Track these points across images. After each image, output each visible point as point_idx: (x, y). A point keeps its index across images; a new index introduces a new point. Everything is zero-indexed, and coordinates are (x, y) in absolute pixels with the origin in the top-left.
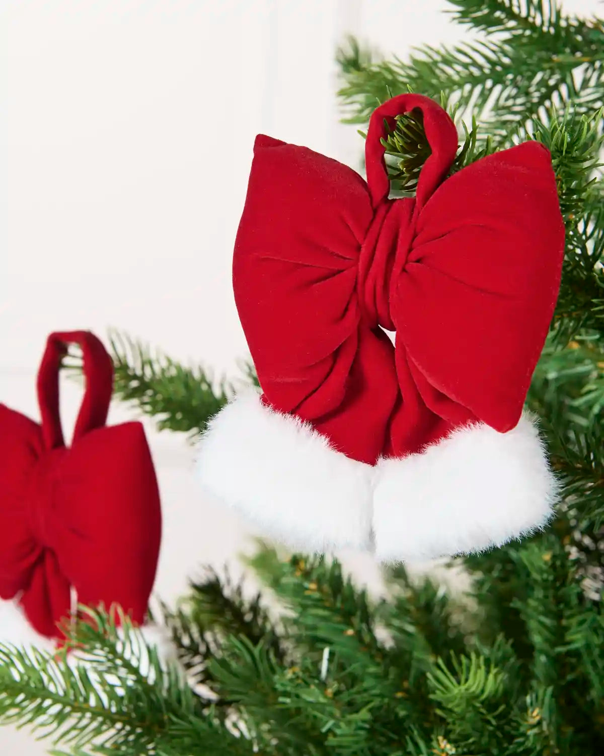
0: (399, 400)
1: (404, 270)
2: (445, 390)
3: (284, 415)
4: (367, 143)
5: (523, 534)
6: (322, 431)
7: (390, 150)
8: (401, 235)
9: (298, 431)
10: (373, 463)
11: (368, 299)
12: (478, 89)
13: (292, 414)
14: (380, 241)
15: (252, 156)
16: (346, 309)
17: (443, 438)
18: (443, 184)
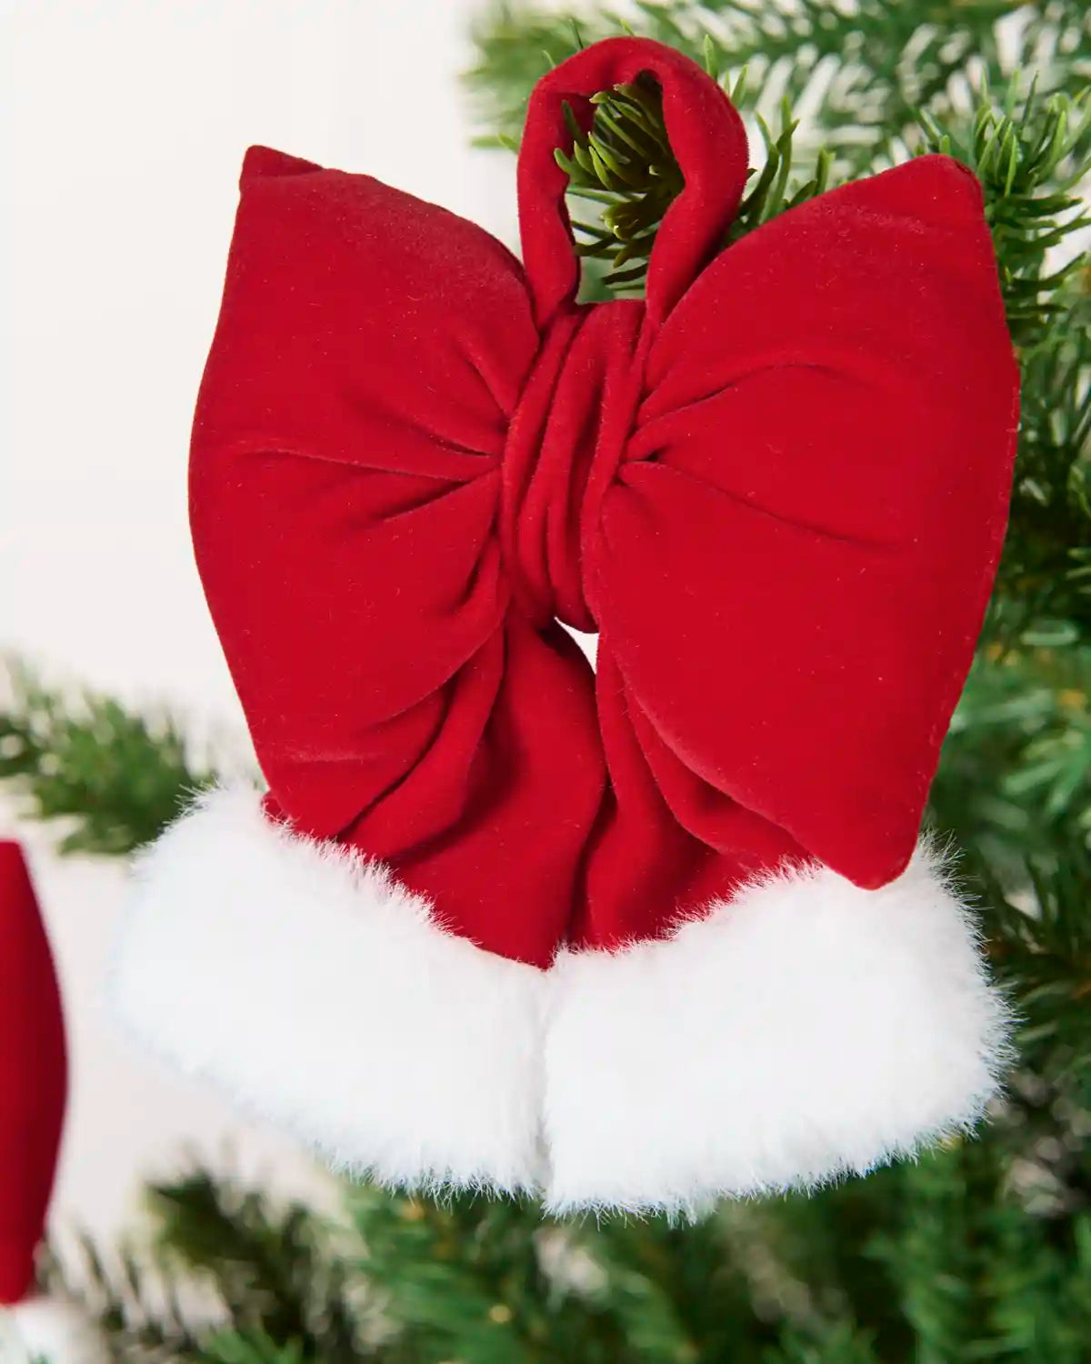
0: (608, 805)
1: (617, 481)
2: (723, 781)
3: (321, 845)
4: (521, 165)
5: (924, 1144)
6: (414, 886)
7: (580, 184)
8: (608, 392)
9: (356, 885)
10: (544, 962)
11: (528, 551)
12: (782, 71)
13: (340, 841)
14: (555, 409)
15: (234, 197)
16: (473, 580)
17: (718, 902)
18: (712, 265)
